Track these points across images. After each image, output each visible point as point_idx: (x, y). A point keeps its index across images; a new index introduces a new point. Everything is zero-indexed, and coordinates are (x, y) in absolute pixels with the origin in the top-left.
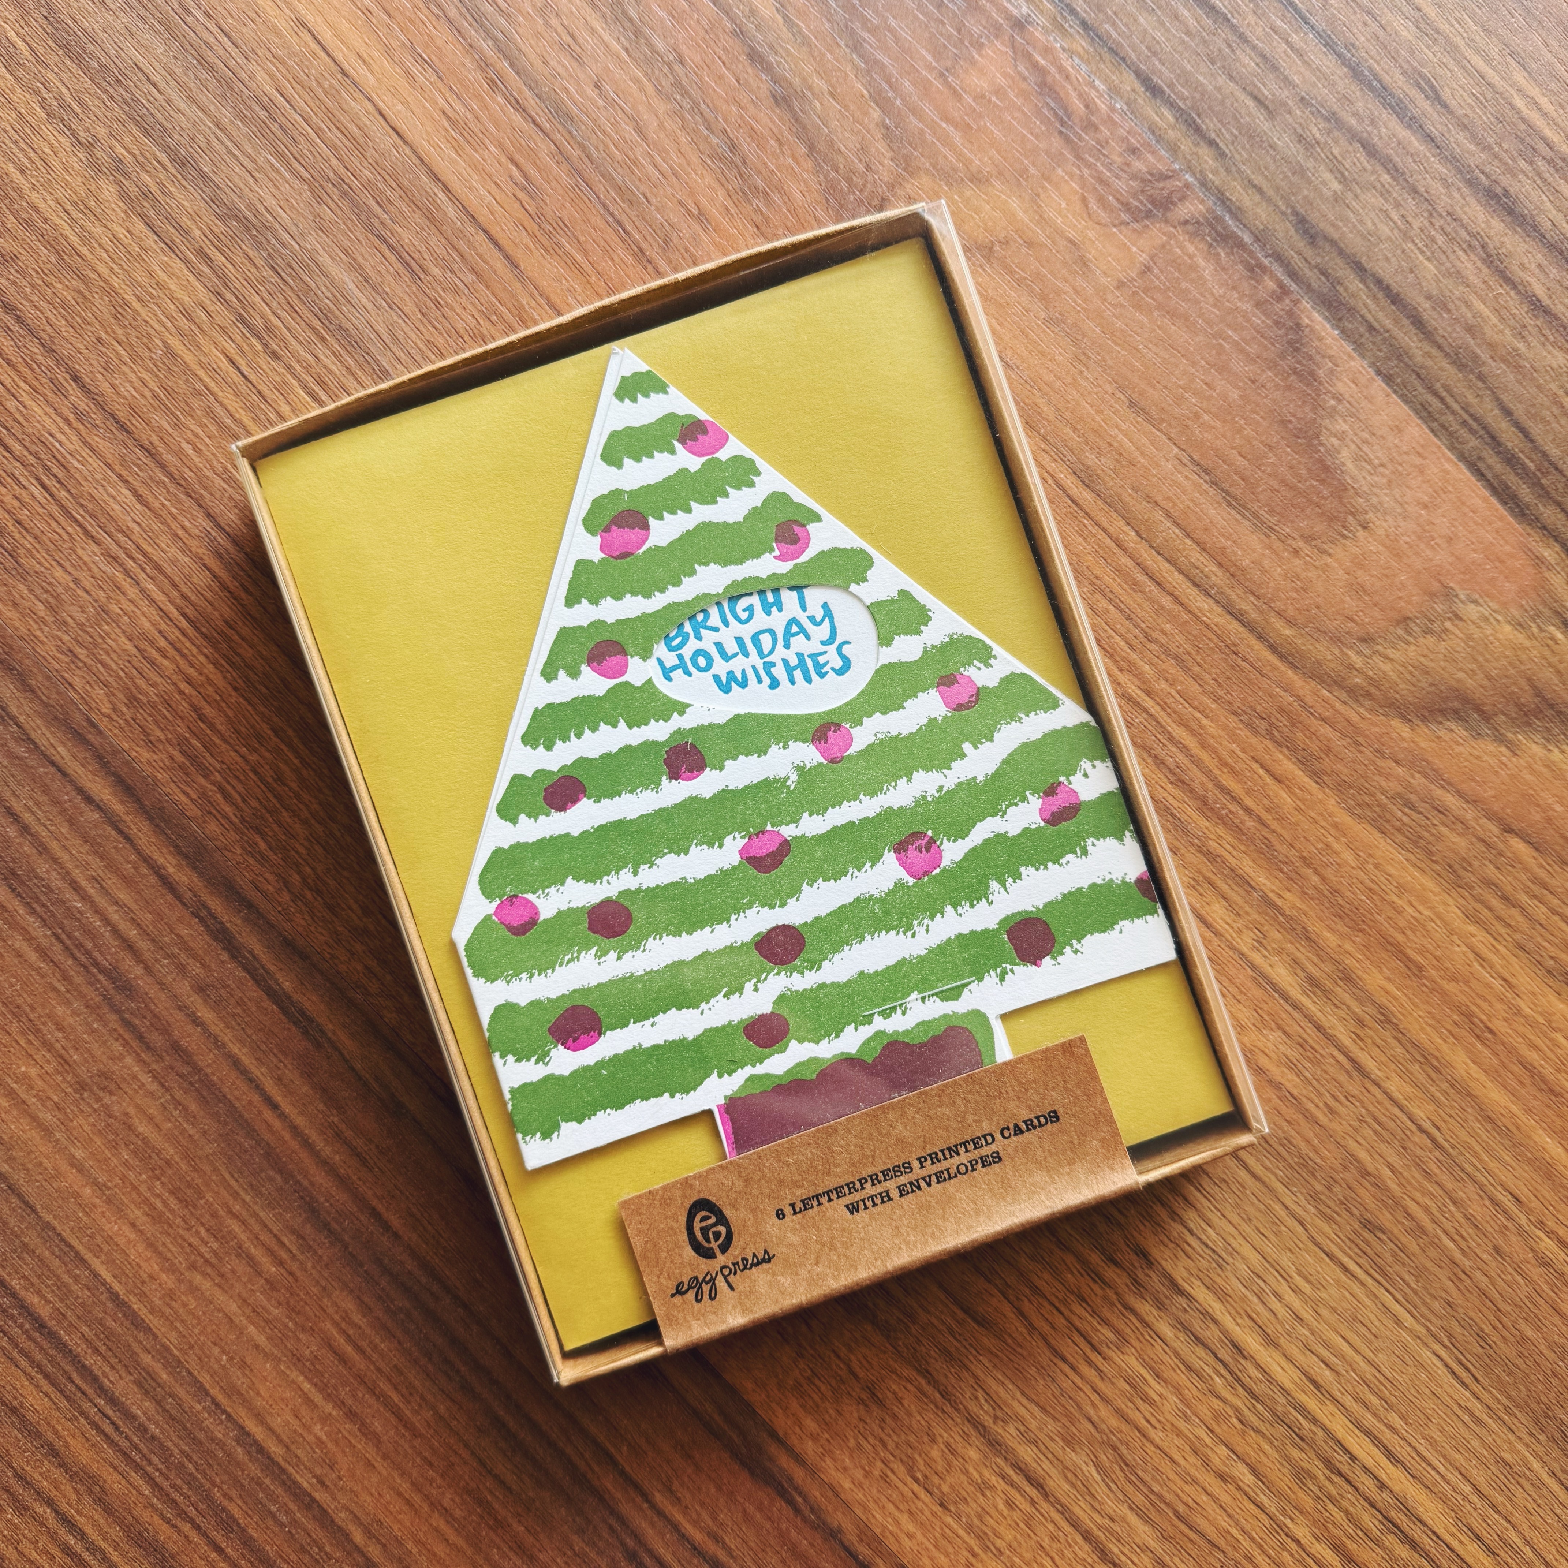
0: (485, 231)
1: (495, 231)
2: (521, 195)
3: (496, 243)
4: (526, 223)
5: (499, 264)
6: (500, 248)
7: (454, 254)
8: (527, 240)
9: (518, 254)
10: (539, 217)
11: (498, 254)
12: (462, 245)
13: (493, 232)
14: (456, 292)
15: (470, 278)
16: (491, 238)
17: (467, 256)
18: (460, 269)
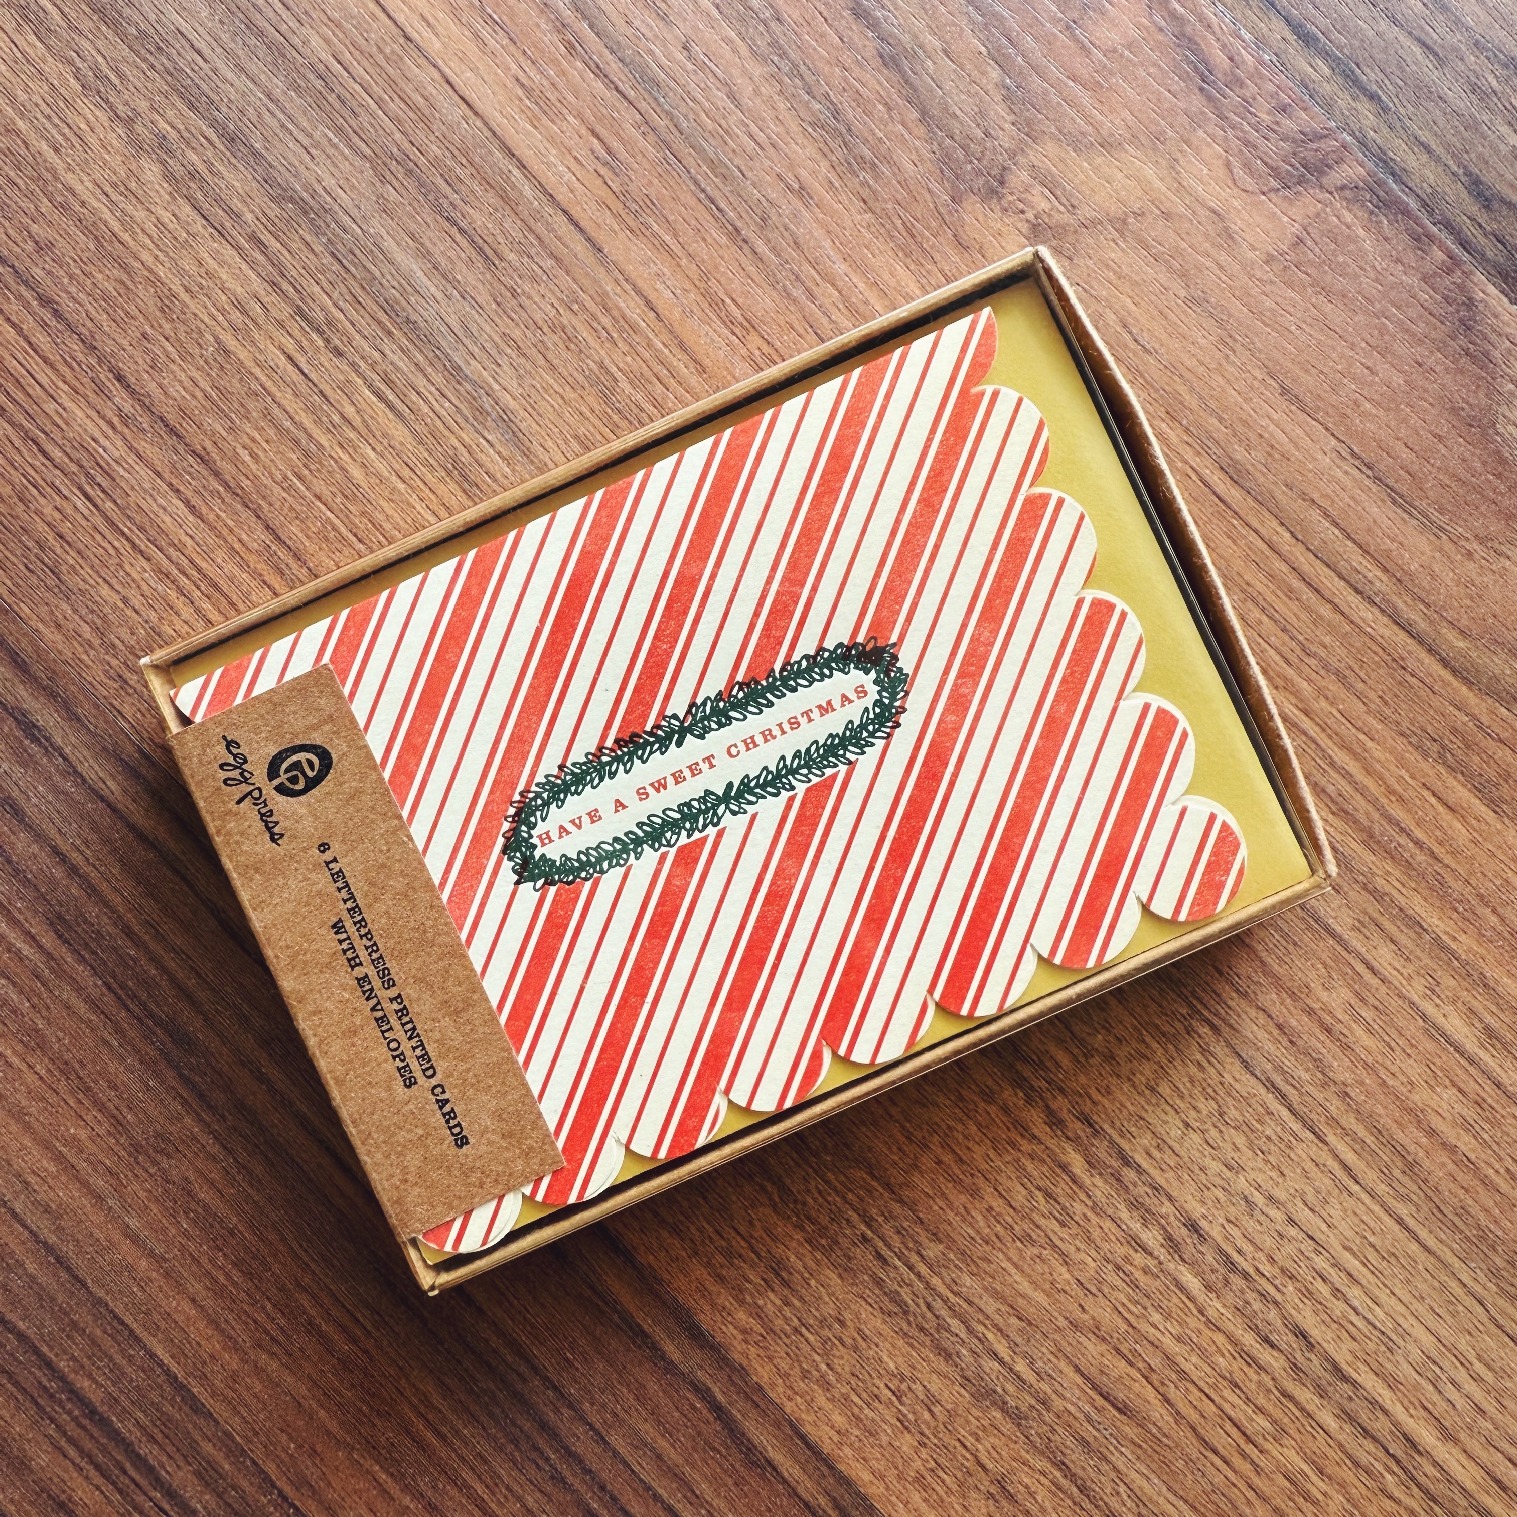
0: (565, 212)
1: (576, 212)
2: (603, 171)
3: (577, 225)
4: (608, 202)
5: (580, 247)
6: (581, 230)
7: (531, 238)
8: (610, 220)
9: (601, 237)
10: (622, 196)
11: (579, 236)
12: (539, 228)
13: (572, 212)
14: (534, 279)
15: (549, 263)
16: (571, 219)
17: (547, 241)
18: (538, 254)
